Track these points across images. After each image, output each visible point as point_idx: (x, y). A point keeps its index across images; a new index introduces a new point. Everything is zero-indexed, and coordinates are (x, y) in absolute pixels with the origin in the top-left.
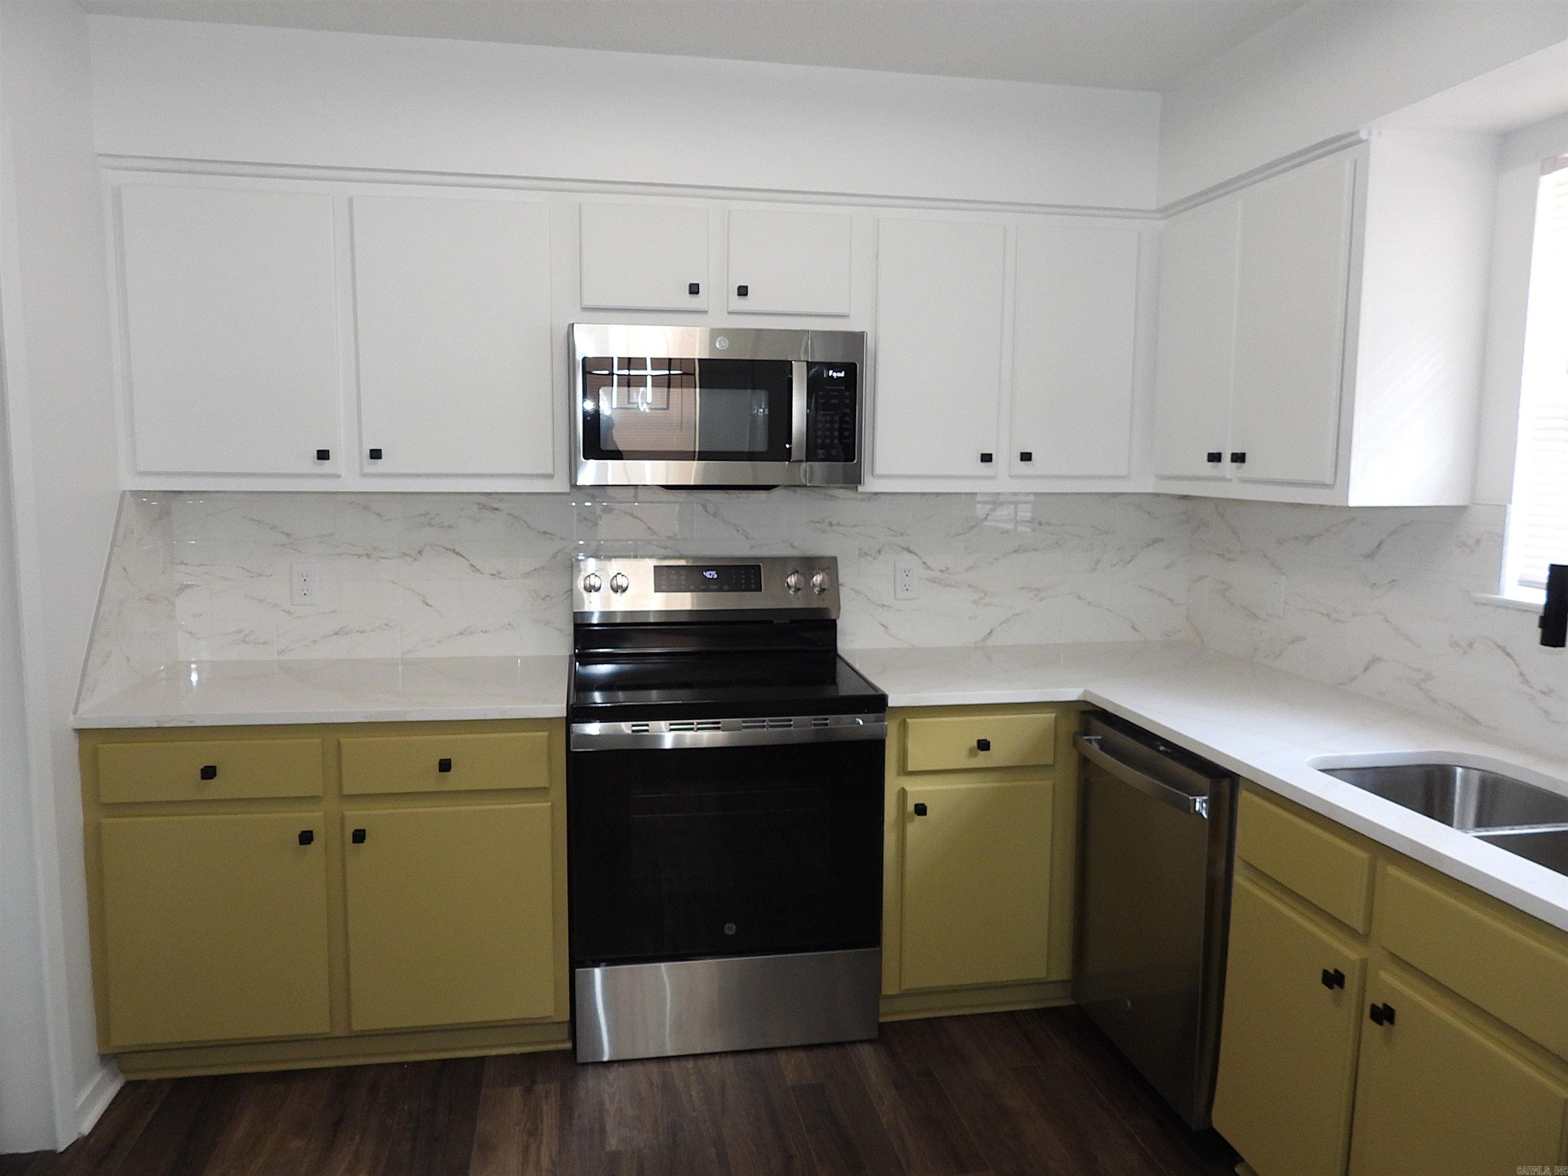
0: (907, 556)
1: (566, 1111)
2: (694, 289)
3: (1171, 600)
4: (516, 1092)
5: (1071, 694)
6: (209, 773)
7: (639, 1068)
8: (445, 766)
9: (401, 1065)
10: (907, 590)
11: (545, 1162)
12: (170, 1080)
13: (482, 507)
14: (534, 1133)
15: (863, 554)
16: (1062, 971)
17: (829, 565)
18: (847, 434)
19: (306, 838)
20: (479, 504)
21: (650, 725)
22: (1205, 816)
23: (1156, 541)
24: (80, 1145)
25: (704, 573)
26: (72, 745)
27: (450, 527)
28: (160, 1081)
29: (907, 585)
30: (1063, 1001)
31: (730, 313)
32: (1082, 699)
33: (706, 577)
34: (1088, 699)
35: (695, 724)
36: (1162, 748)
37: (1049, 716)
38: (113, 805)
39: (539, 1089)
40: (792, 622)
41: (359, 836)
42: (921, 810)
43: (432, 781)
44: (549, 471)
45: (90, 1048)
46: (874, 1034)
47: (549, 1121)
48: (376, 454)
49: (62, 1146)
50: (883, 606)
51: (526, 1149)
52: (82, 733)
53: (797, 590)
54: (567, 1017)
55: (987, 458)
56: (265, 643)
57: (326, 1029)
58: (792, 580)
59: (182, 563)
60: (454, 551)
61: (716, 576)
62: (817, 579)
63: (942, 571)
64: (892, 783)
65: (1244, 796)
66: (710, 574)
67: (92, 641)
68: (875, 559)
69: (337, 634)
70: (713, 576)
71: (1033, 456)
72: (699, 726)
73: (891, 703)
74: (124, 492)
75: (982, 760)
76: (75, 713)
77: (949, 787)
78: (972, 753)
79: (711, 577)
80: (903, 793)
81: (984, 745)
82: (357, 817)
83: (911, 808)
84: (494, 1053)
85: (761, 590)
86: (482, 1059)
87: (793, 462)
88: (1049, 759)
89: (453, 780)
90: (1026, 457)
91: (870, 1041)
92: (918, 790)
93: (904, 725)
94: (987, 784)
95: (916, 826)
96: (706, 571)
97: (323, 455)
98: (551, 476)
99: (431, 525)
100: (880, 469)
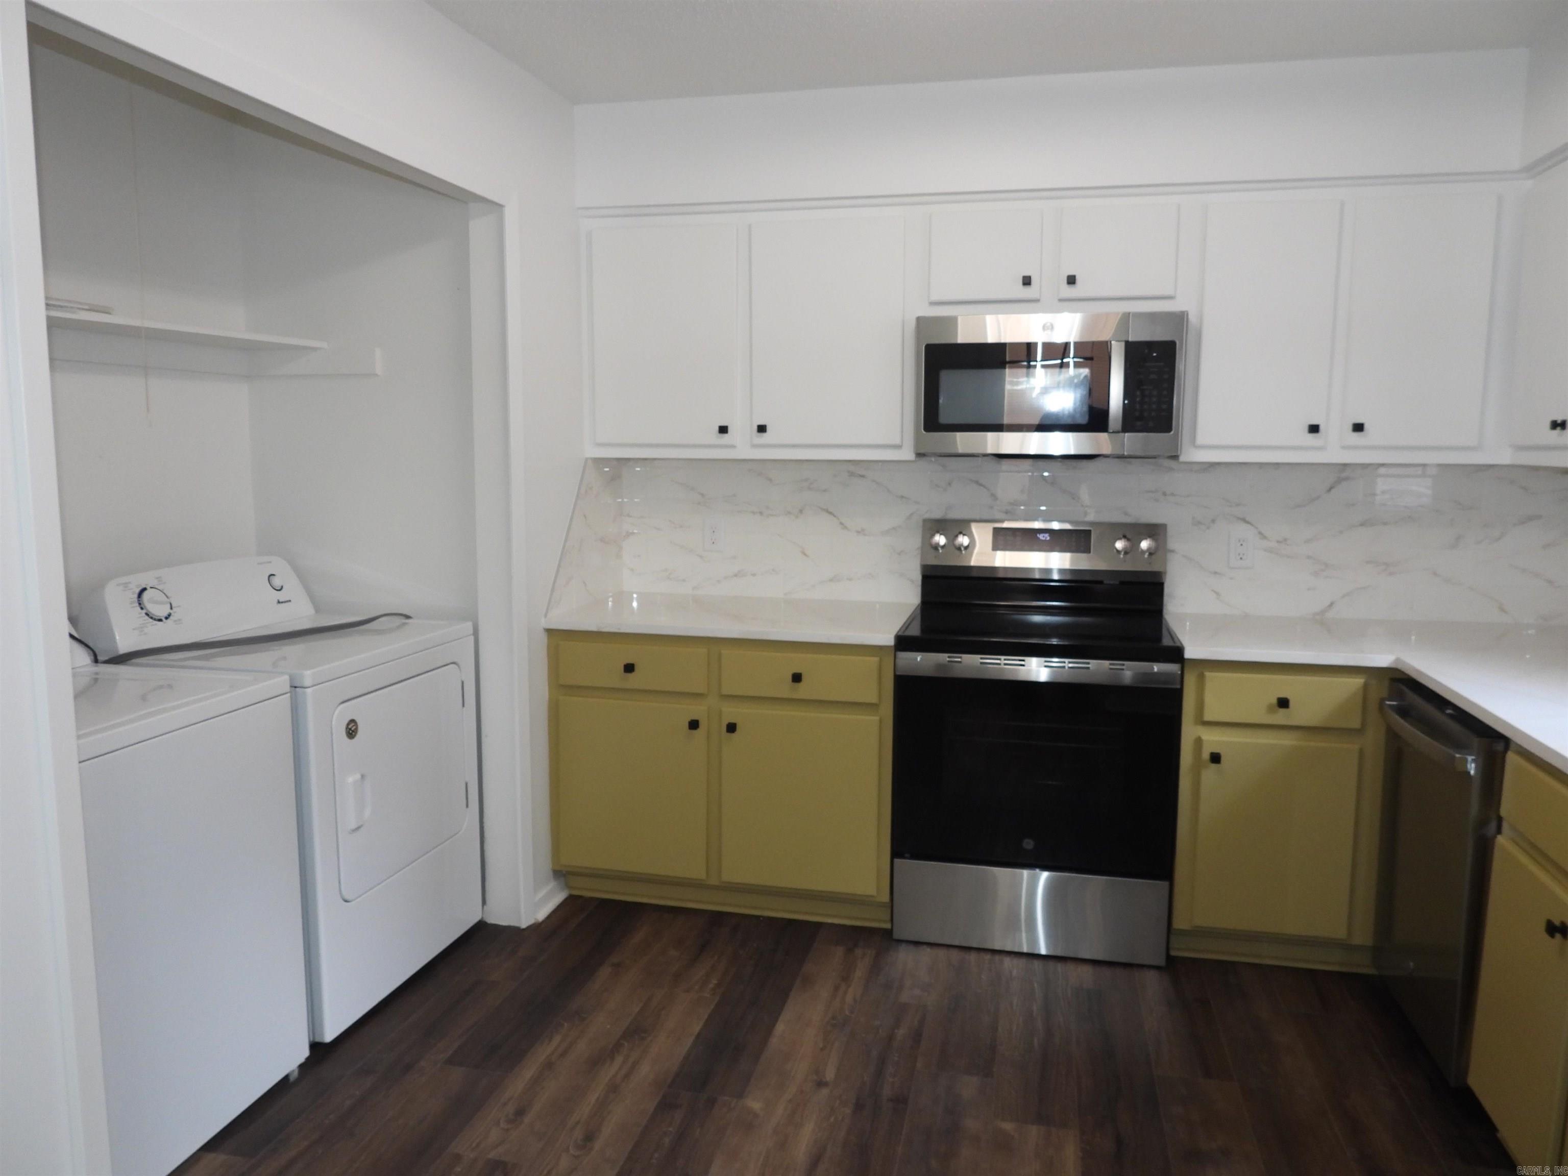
0: (1244, 526)
1: (875, 968)
2: (1027, 281)
3: (1550, 582)
4: (839, 951)
5: (1382, 659)
6: (629, 668)
7: (941, 953)
8: (797, 678)
9: (758, 917)
10: (1241, 558)
11: (849, 998)
12: (597, 899)
13: (852, 474)
14: (846, 978)
15: (1197, 523)
16: (1363, 936)
17: (1155, 531)
18: (1164, 407)
19: (694, 725)
20: (849, 472)
21: (963, 658)
22: (1472, 772)
23: (1531, 518)
24: (535, 928)
25: (1038, 535)
26: (543, 639)
27: (825, 491)
28: (592, 899)
29: (1241, 554)
30: (1364, 966)
31: (1060, 300)
32: (1393, 666)
33: (1039, 538)
34: (1399, 667)
35: (1002, 660)
36: (1449, 711)
37: (1358, 682)
38: (571, 687)
39: (859, 952)
40: (1122, 583)
41: (732, 728)
42: (1216, 758)
43: (786, 690)
44: (897, 441)
45: (546, 865)
46: (1162, 962)
47: (860, 972)
48: (762, 429)
49: (524, 925)
50: (1216, 573)
51: (836, 988)
52: (550, 632)
53: (1126, 553)
54: (886, 898)
55: (1314, 429)
56: (684, 580)
57: (702, 875)
58: (1119, 545)
59: (629, 516)
60: (827, 511)
61: (1048, 538)
62: (1145, 545)
63: (1278, 542)
64: (1189, 732)
65: (1511, 758)
66: (1044, 537)
67: (559, 566)
68: (1208, 528)
69: (736, 575)
70: (1046, 538)
71: (1366, 427)
72: (1006, 662)
73: (1188, 654)
74: (587, 459)
75: (1281, 717)
76: (546, 616)
77: (1248, 740)
78: (1270, 710)
79: (1044, 539)
80: (1199, 742)
81: (1283, 703)
82: (731, 712)
83: (1206, 756)
84: (830, 921)
85: (1090, 552)
86: (819, 925)
87: (1113, 432)
88: (1355, 724)
89: (803, 690)
90: (1358, 428)
91: (1157, 968)
92: (1213, 739)
93: (1201, 678)
94: (1287, 740)
95: (1210, 773)
96: (1040, 534)
97: (723, 430)
98: (898, 447)
99: (809, 489)
100: (1200, 440)
